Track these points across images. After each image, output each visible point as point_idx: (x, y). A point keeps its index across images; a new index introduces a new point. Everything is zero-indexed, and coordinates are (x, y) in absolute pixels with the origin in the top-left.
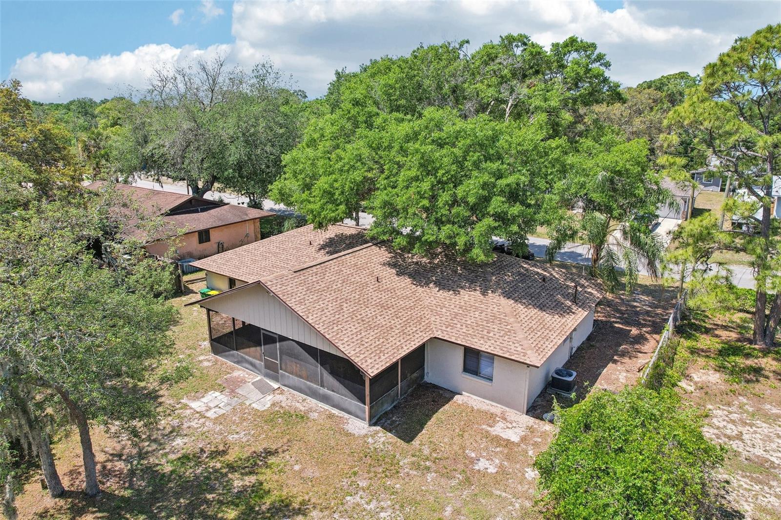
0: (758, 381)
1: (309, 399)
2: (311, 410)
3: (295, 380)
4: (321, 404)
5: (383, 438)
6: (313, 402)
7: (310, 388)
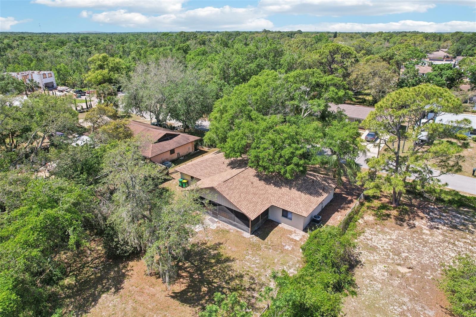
0: (387, 219)
1: (229, 225)
2: (230, 229)
3: (224, 219)
4: (233, 227)
5: (255, 239)
6: (231, 226)
7: (229, 222)
